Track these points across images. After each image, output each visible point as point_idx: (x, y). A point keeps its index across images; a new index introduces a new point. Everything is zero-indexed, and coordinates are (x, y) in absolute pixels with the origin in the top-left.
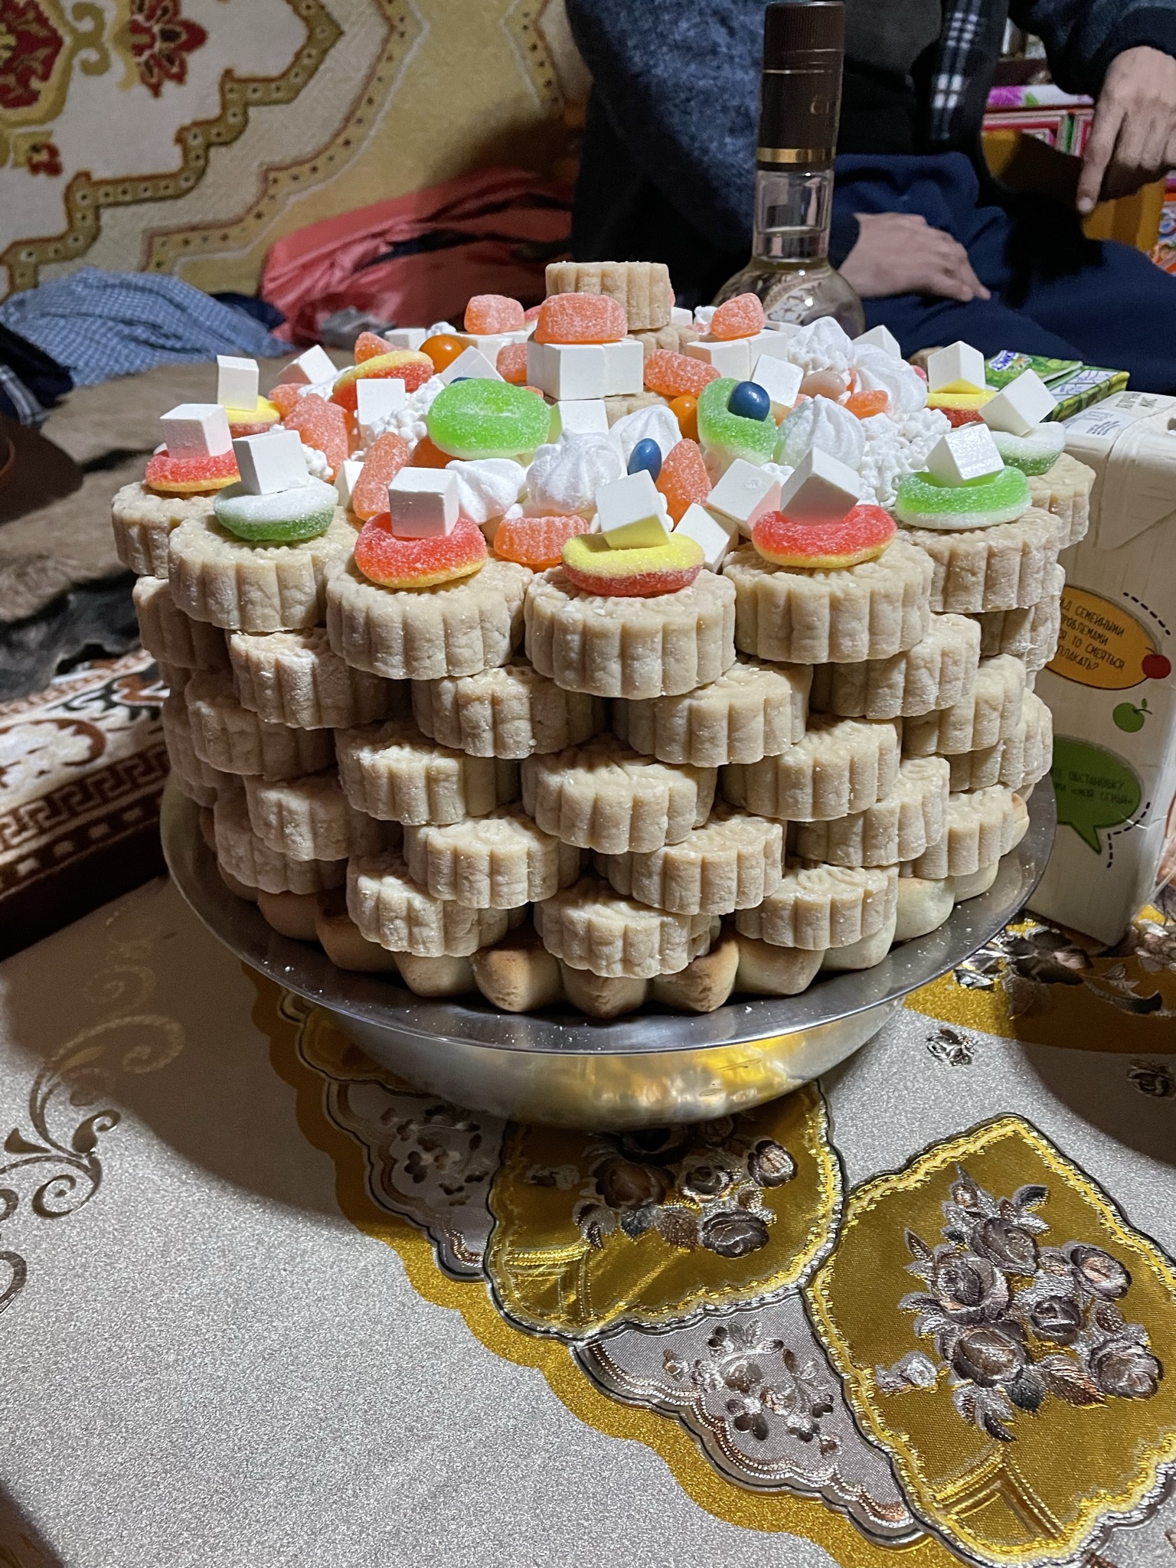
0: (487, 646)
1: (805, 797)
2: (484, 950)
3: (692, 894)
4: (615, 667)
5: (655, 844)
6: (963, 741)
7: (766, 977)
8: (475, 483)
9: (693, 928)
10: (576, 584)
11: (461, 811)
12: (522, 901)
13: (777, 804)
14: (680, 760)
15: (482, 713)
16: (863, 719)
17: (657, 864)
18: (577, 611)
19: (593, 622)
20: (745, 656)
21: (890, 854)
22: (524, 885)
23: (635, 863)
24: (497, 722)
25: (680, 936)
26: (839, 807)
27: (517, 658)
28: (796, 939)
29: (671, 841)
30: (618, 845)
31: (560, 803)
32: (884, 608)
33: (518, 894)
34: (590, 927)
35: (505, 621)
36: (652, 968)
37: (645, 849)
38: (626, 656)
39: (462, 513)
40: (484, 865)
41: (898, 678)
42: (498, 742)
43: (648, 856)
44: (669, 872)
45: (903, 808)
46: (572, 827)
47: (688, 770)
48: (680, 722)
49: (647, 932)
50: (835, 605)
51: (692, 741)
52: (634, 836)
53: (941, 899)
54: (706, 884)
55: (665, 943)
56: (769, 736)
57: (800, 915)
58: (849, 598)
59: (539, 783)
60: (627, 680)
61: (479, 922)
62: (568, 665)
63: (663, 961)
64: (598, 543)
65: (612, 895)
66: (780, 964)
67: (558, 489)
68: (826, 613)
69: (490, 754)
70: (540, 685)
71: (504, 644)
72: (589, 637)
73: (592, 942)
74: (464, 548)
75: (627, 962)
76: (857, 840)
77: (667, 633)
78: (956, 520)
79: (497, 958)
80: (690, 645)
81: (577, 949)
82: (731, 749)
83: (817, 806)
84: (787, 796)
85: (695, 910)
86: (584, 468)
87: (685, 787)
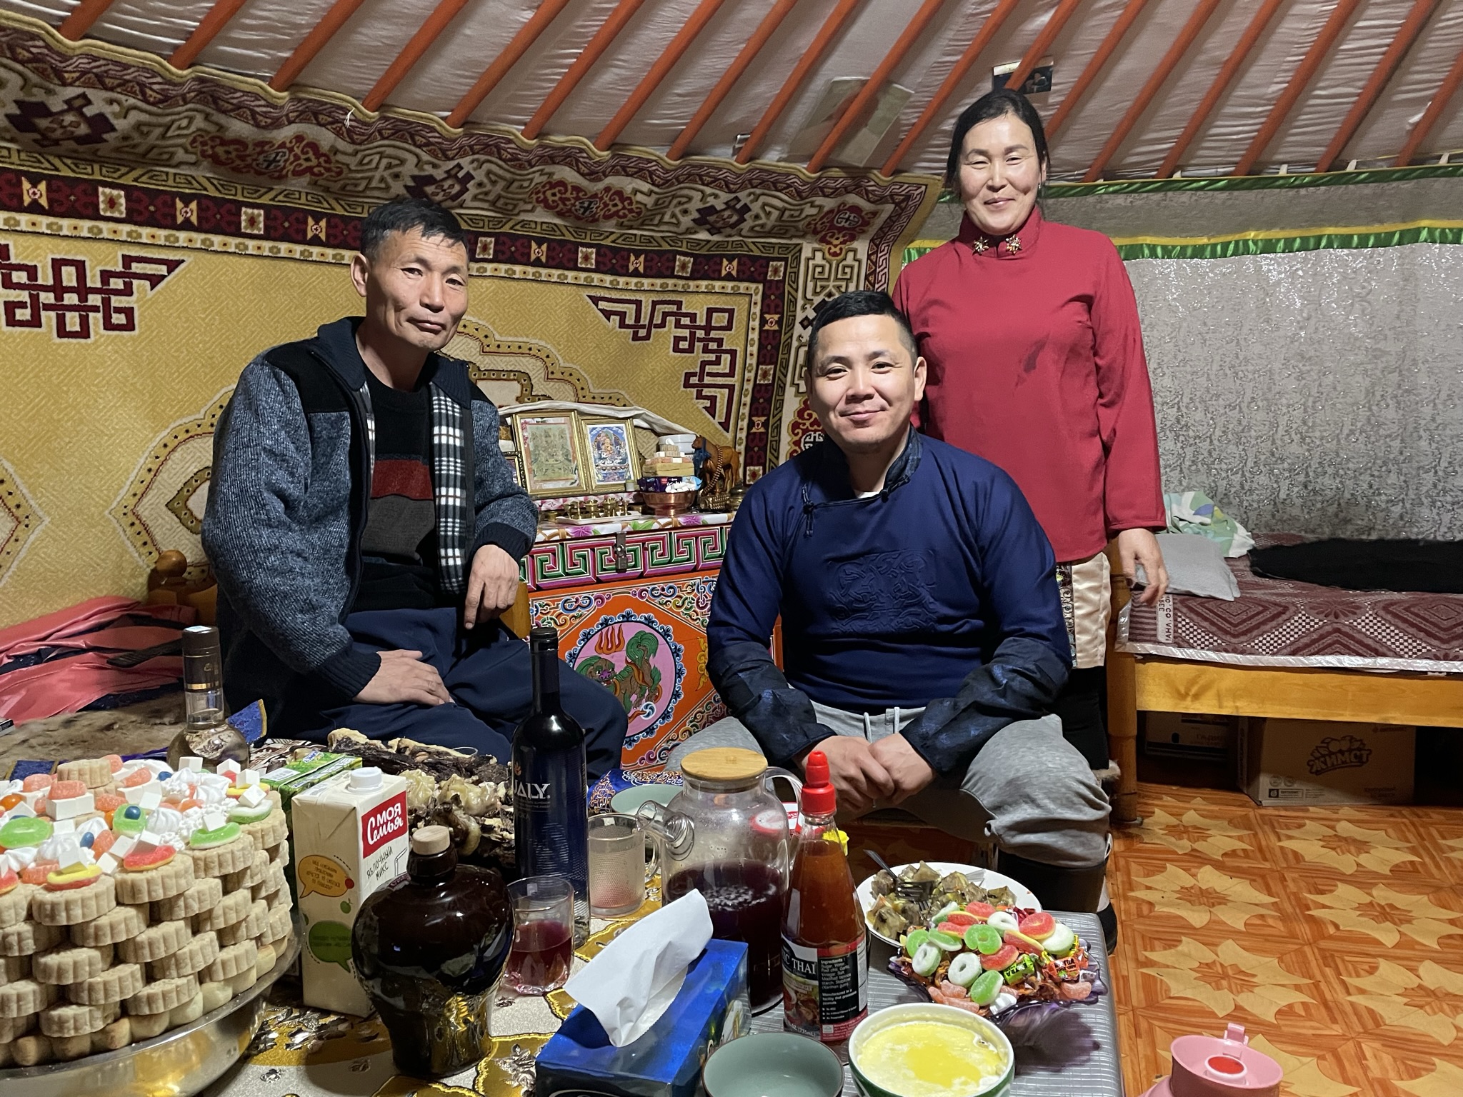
0: (17, 914)
1: (147, 952)
2: (16, 1039)
3: (101, 995)
4: (64, 914)
5: (84, 977)
6: (221, 924)
7: (142, 1031)
8: (16, 857)
9: (104, 1010)
10: (52, 888)
11: (5, 979)
12: (31, 1011)
13: (136, 956)
14: (93, 944)
15: (13, 940)
16: (171, 920)
17: (86, 986)
18: (49, 897)
19: (55, 900)
20: (119, 904)
21: (188, 970)
22: (31, 1005)
23: (78, 986)
24: (20, 941)
25: (98, 1014)
26: (161, 953)
27: (29, 917)
28: (151, 1009)
29: (91, 976)
30: (69, 980)
31: (46, 970)
32: (167, 880)
33: (30, 1008)
34: (60, 1017)
35: (25, 905)
36: (87, 1030)
37: (79, 980)
38: (67, 909)
39: (10, 869)
40: (15, 998)
41: (181, 903)
42: (21, 949)
43: (81, 983)
44: (91, 988)
45: (191, 952)
46: (50, 977)
47: (96, 947)
48: (92, 930)
49: (83, 1014)
50: (148, 882)
51: (97, 938)
52: (75, 977)
53: (223, 989)
54: (106, 990)
55: (92, 1018)
56: (128, 931)
57: (150, 1000)
58: (153, 878)
59: (38, 963)
60: (68, 918)
61: (14, 1026)
62: (46, 916)
63: (92, 1026)
64: (59, 873)
65: (67, 1002)
66: (146, 1023)
67: (49, 856)
68: (145, 886)
69: (17, 954)
70: (37, 926)
71: (24, 913)
72: (54, 906)
73: (61, 1023)
74: (9, 880)
75: (76, 1029)
76: (173, 967)
77: (83, 900)
78: (207, 845)
79: (21, 1041)
80: (93, 903)
81: (55, 1028)
82: (112, 937)
83: (152, 954)
84: (140, 953)
85: (102, 1002)
86: (59, 848)
87: (96, 954)
